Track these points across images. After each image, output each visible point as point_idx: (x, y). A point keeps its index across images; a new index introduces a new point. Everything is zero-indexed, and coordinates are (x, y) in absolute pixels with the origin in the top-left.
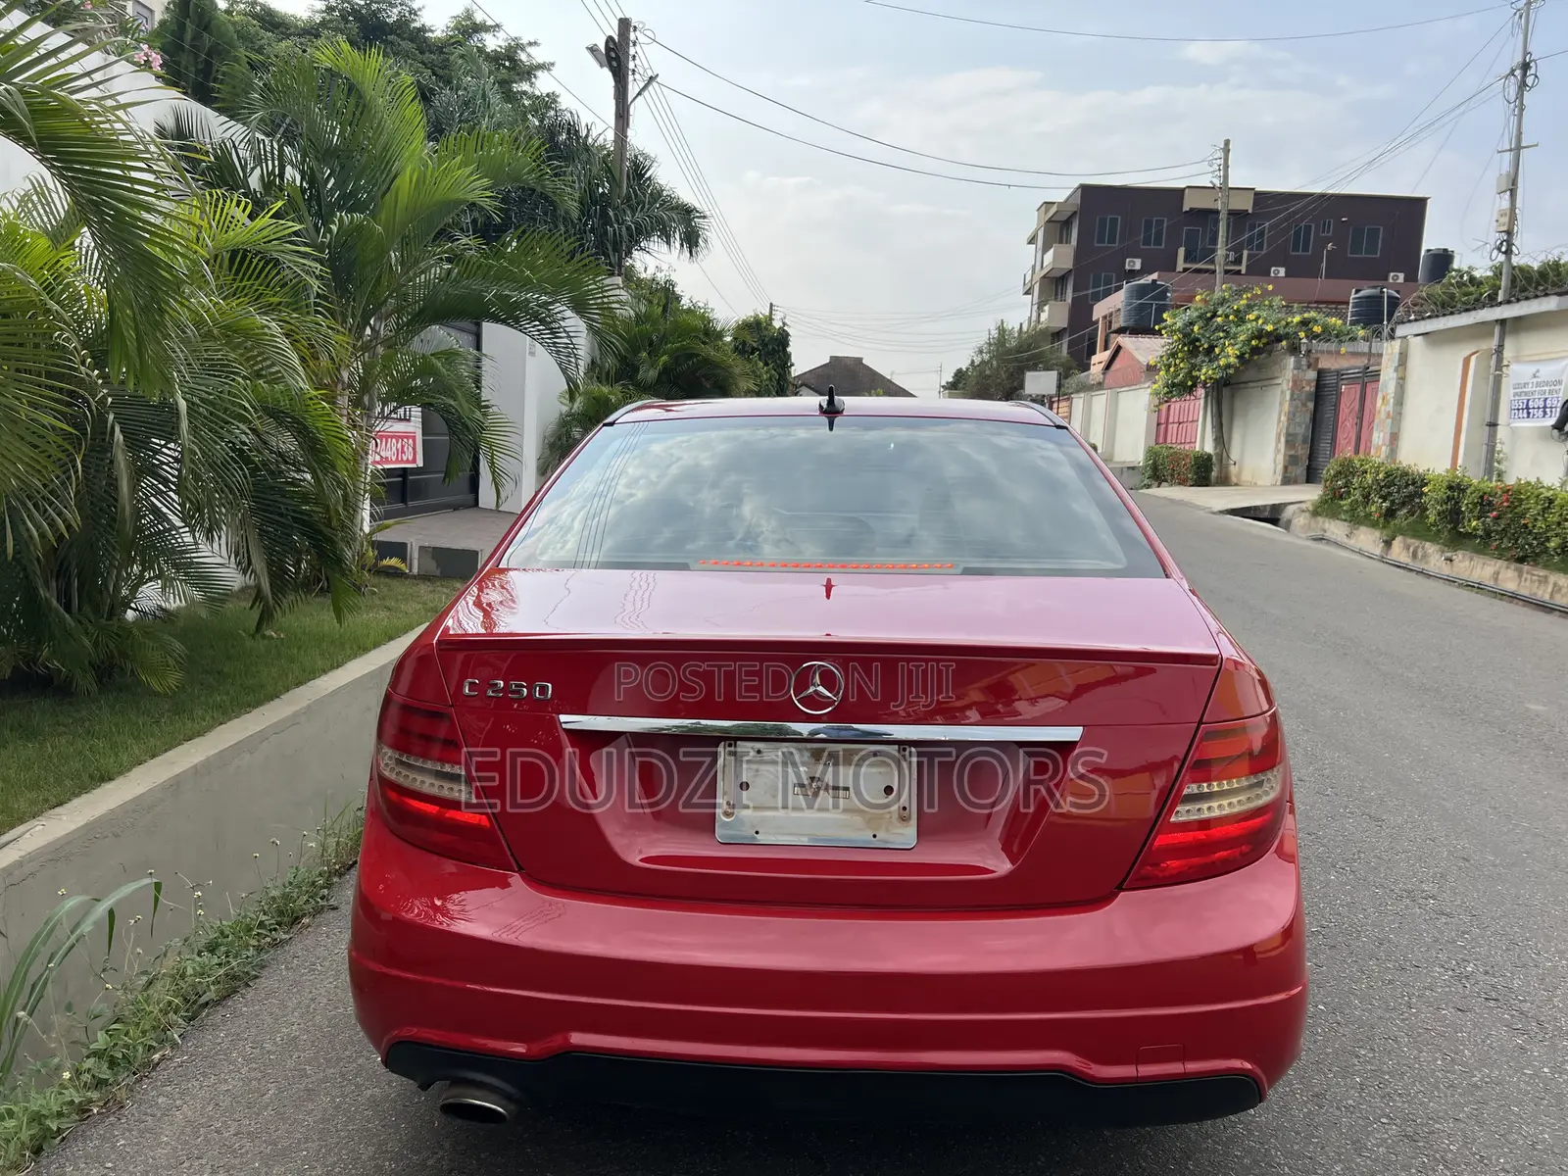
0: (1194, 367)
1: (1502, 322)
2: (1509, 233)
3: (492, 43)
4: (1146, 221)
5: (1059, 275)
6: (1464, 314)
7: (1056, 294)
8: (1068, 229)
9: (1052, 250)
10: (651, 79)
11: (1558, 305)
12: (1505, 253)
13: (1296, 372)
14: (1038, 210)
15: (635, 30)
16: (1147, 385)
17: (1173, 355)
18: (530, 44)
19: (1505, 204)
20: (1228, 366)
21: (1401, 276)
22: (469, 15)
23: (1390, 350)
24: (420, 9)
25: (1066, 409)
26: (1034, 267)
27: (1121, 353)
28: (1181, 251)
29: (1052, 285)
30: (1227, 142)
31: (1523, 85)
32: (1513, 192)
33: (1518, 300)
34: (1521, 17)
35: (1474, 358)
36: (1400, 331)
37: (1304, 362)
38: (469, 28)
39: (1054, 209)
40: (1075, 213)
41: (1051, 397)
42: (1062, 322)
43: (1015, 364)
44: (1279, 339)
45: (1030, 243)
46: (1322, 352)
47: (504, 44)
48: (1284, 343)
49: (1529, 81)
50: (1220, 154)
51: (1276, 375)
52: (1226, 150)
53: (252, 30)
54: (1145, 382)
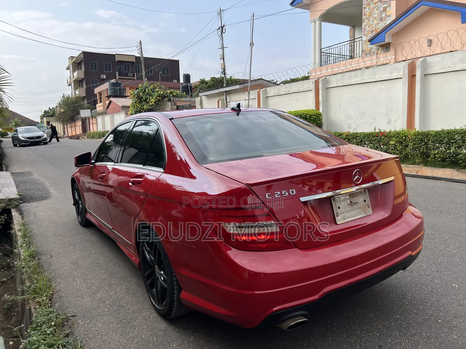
0: (142, 106)
1: (226, 92)
2: (224, 69)
4: (105, 64)
5: (80, 79)
6: (216, 90)
7: (80, 86)
8: (80, 66)
9: (76, 72)
11: (239, 87)
12: (224, 74)
13: (171, 106)
14: (68, 59)
16: (123, 112)
17: (135, 102)
19: (222, 62)
20: (152, 105)
21: (176, 81)
23: (198, 99)
25: (95, 121)
26: (70, 77)
27: (112, 103)
28: (117, 73)
29: (78, 83)
30: (140, 41)
31: (222, 32)
32: (223, 59)
33: (230, 86)
34: (219, 14)
35: (220, 101)
36: (200, 94)
37: (173, 103)
39: (74, 59)
40: (82, 61)
41: (89, 118)
42: (84, 94)
43: (73, 108)
44: (165, 98)
45: (67, 69)
46: (178, 101)
48: (167, 98)
49: (224, 31)
50: (139, 45)
51: (165, 107)
52: (141, 43)
54: (122, 112)
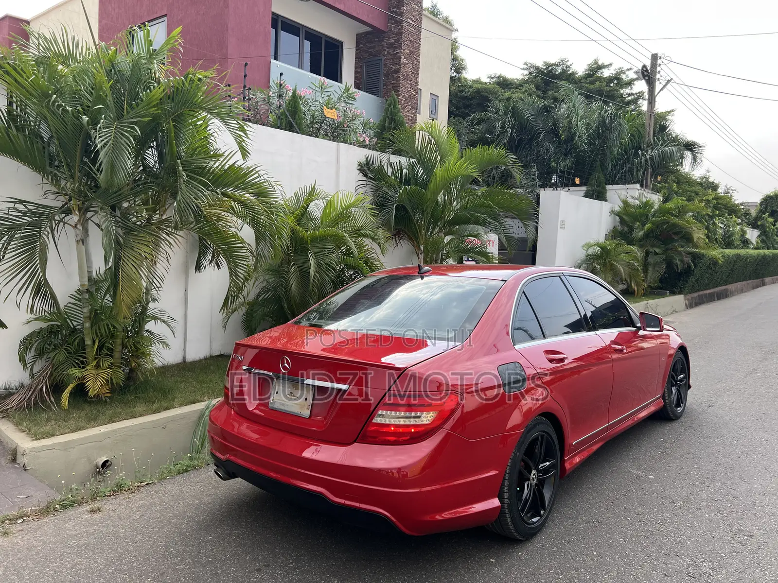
3: (606, 73)
10: (669, 81)
15: (660, 59)
18: (628, 70)
22: (596, 62)
24: (571, 65)
38: (596, 68)
47: (614, 72)
53: (496, 89)
